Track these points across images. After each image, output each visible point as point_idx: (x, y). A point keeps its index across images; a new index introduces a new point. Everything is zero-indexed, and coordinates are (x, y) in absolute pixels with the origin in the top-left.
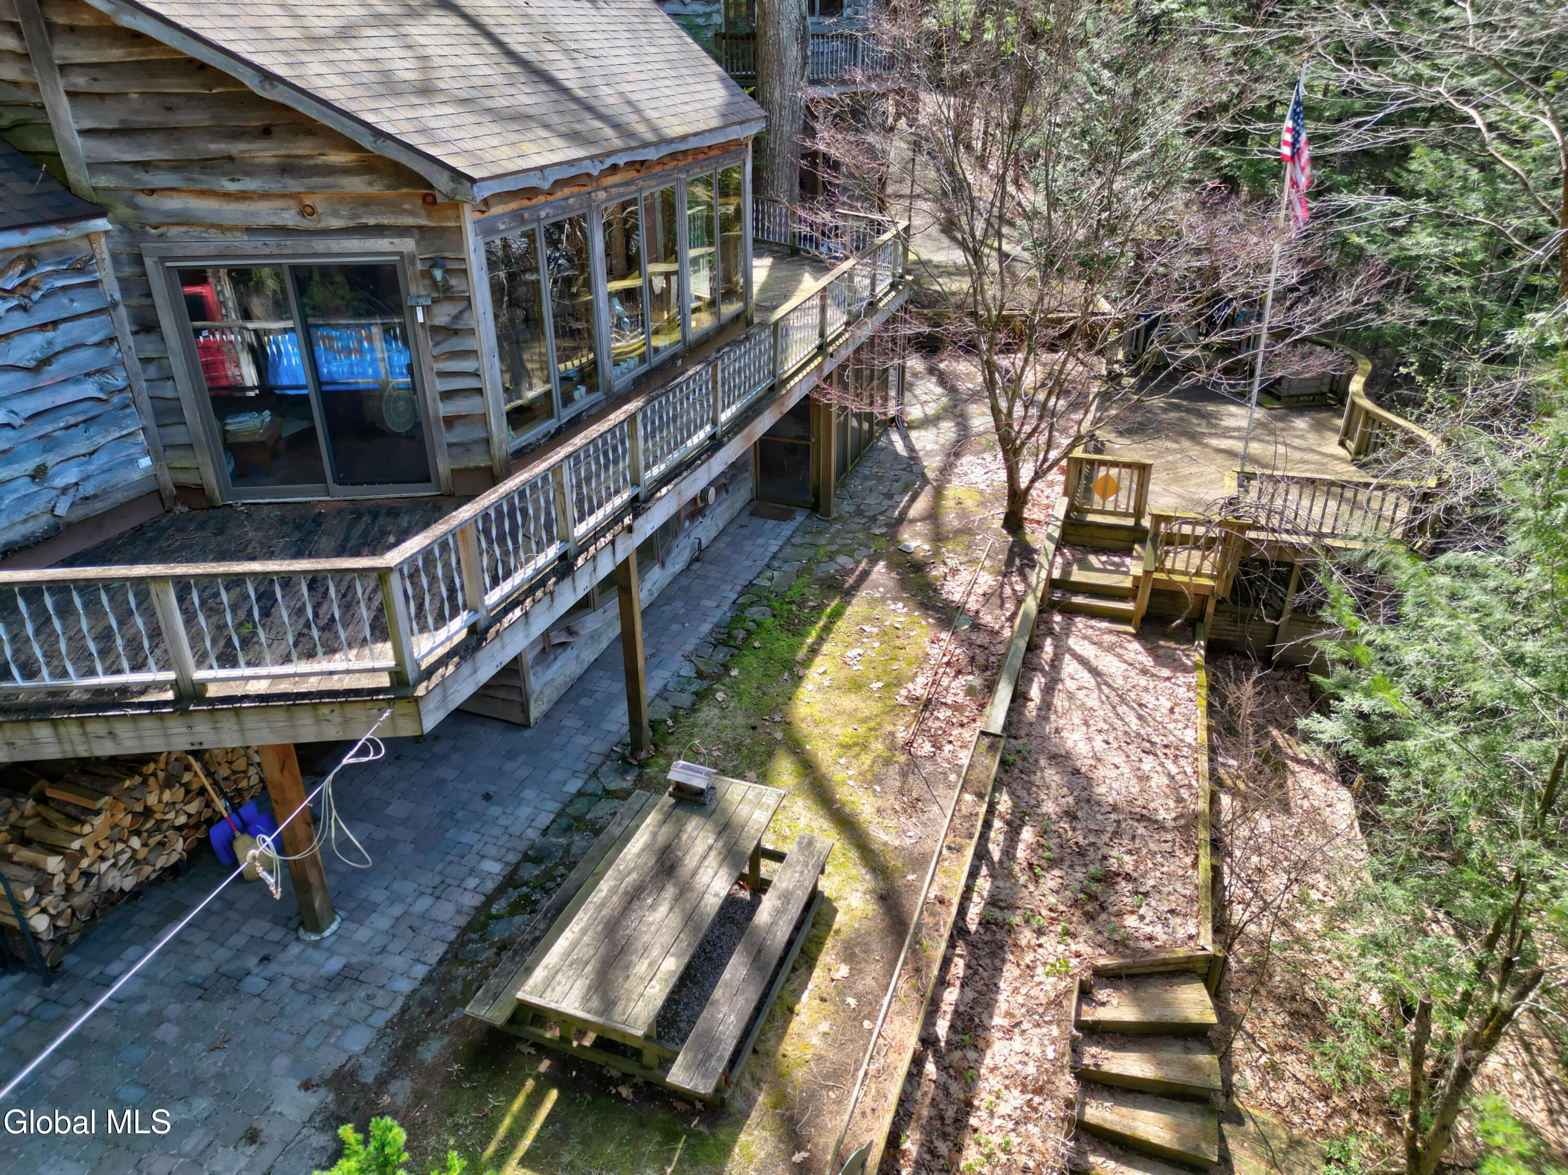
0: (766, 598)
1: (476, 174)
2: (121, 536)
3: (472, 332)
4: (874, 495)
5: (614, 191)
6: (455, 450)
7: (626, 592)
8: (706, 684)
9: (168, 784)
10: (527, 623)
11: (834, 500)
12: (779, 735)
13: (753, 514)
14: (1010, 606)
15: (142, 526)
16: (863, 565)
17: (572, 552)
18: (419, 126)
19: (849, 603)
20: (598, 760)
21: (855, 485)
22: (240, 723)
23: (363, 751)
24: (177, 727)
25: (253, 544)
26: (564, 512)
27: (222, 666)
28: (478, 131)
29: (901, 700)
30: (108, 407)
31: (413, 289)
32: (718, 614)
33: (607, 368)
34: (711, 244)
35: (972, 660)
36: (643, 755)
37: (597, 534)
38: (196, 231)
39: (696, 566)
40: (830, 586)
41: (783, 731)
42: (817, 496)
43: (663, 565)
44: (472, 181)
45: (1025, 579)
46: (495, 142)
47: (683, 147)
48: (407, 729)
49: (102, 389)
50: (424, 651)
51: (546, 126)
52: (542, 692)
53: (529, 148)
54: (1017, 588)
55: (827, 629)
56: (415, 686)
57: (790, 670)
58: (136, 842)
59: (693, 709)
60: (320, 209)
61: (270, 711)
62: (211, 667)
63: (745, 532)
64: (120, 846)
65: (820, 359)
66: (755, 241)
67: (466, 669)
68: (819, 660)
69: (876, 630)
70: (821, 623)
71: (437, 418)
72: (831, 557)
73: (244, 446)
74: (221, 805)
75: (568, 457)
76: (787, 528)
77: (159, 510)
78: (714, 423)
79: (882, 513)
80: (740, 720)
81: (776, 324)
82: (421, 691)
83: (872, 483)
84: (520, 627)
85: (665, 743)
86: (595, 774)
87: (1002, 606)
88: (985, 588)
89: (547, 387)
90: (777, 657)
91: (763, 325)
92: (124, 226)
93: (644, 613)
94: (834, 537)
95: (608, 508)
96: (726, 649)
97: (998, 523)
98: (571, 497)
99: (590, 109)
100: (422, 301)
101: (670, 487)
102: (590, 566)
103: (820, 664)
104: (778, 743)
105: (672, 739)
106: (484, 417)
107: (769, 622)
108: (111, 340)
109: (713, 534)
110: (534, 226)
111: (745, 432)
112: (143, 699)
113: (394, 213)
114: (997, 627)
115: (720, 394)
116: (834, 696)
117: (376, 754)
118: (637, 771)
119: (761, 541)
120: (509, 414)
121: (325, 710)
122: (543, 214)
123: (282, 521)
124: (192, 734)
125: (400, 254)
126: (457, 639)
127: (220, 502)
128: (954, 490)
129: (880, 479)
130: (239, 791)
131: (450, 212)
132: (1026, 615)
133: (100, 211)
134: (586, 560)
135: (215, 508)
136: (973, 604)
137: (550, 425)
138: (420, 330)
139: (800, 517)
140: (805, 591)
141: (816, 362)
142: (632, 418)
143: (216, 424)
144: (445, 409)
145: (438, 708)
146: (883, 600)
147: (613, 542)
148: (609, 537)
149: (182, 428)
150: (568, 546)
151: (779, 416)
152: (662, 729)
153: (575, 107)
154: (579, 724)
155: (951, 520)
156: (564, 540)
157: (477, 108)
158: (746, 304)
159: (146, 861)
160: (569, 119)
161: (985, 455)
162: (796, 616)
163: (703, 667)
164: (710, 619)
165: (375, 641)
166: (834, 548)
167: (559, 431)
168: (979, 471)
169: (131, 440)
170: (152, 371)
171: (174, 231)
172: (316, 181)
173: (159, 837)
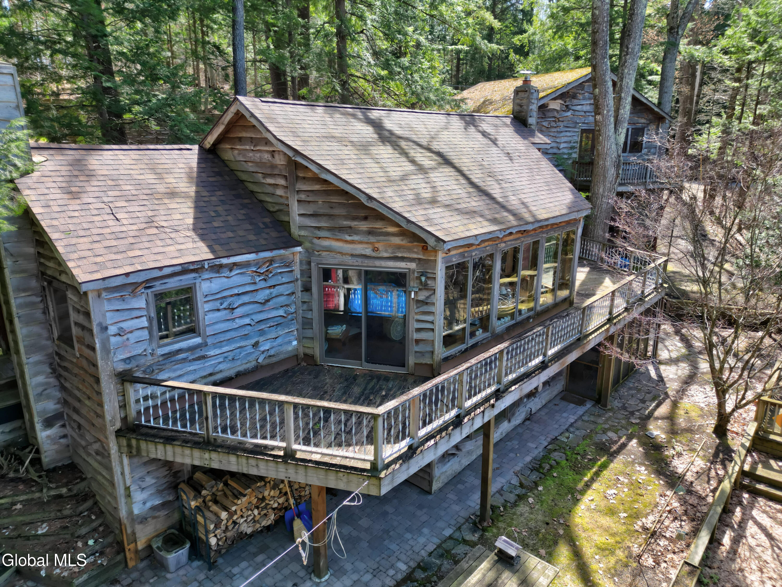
0: (564, 448)
1: (446, 239)
2: (280, 373)
3: (433, 304)
4: (634, 399)
5: (509, 243)
6: (418, 354)
7: (487, 436)
8: (524, 491)
9: (274, 488)
10: (436, 447)
11: (609, 398)
12: (561, 532)
13: (563, 399)
14: (714, 483)
15: (288, 370)
16: (623, 440)
17: (463, 414)
18: (426, 218)
19: (612, 461)
20: (462, 521)
21: (623, 391)
22: (306, 472)
23: (353, 500)
24: (282, 468)
25: (328, 385)
26: (462, 394)
27: (304, 444)
28: (451, 219)
29: (637, 528)
30: (286, 320)
31: (412, 284)
32: (536, 452)
33: (494, 322)
34: (555, 262)
35: (686, 512)
36: (485, 524)
37: (476, 406)
38: (332, 254)
39: (528, 423)
40: (601, 449)
41: (564, 529)
42: (600, 395)
43: (509, 421)
44: (444, 242)
45: (725, 468)
46: (457, 224)
47: (546, 223)
48: (373, 492)
49: (285, 313)
50: (387, 455)
51: (482, 216)
52: (439, 477)
53: (472, 226)
54: (719, 472)
55: (597, 474)
56: (381, 471)
57: (573, 494)
58: (256, 512)
59: (515, 505)
60: (380, 249)
61: (319, 470)
62: (300, 444)
63: (557, 408)
64: (250, 512)
65: (608, 326)
66: (580, 258)
67: (405, 466)
68: (590, 492)
69: (626, 481)
70: (594, 470)
71: (412, 339)
72: (604, 431)
73: (333, 339)
74: (292, 501)
75: (467, 369)
76: (581, 410)
77: (296, 363)
78: (545, 355)
79: (638, 411)
80: (540, 517)
81: (584, 309)
82: (382, 475)
83: (634, 392)
84: (432, 449)
85: (498, 520)
86: (459, 529)
87: (708, 482)
88: (698, 469)
89: (465, 325)
90: (566, 484)
91: (577, 309)
92: (307, 250)
93: (496, 445)
94: (607, 420)
95: (484, 394)
96: (538, 473)
97: (710, 430)
98: (466, 387)
99: (503, 207)
100: (415, 289)
101: (517, 386)
102: (470, 422)
103: (590, 495)
104: (560, 536)
105: (501, 519)
106: (433, 341)
107: (564, 462)
108: (293, 293)
109: (539, 406)
110: (469, 259)
111: (561, 361)
112: (272, 453)
113: (409, 252)
114: (704, 495)
115: (549, 341)
116: (596, 516)
117: (358, 502)
118: (481, 533)
119: (565, 415)
120: (444, 337)
121: (341, 474)
122: (474, 254)
123: (341, 376)
124: (287, 473)
125: (409, 269)
126: (403, 451)
127: (319, 363)
128: (685, 403)
129: (639, 390)
130: (300, 496)
131: (433, 254)
132: (723, 491)
133: (299, 244)
134: (469, 420)
135: (316, 365)
136: (689, 477)
137: (463, 347)
138: (411, 301)
139: (589, 405)
140: (587, 448)
141: (605, 327)
142: (501, 352)
143: (324, 329)
144: (416, 336)
145: (389, 484)
146: (633, 462)
147: (483, 412)
148: (482, 409)
149: (311, 330)
150: (461, 411)
151: (581, 354)
152: (497, 512)
153: (496, 206)
154: (455, 498)
155: (682, 422)
156: (460, 408)
157: (452, 208)
158: (571, 293)
159: (258, 522)
160: (493, 212)
161: (706, 387)
162: (580, 463)
163: (524, 481)
164: (531, 454)
165: (367, 444)
166: (607, 426)
167: (466, 350)
168: (702, 396)
169: (291, 333)
170: (305, 307)
171: (324, 254)
172: (381, 238)
173: (265, 512)
